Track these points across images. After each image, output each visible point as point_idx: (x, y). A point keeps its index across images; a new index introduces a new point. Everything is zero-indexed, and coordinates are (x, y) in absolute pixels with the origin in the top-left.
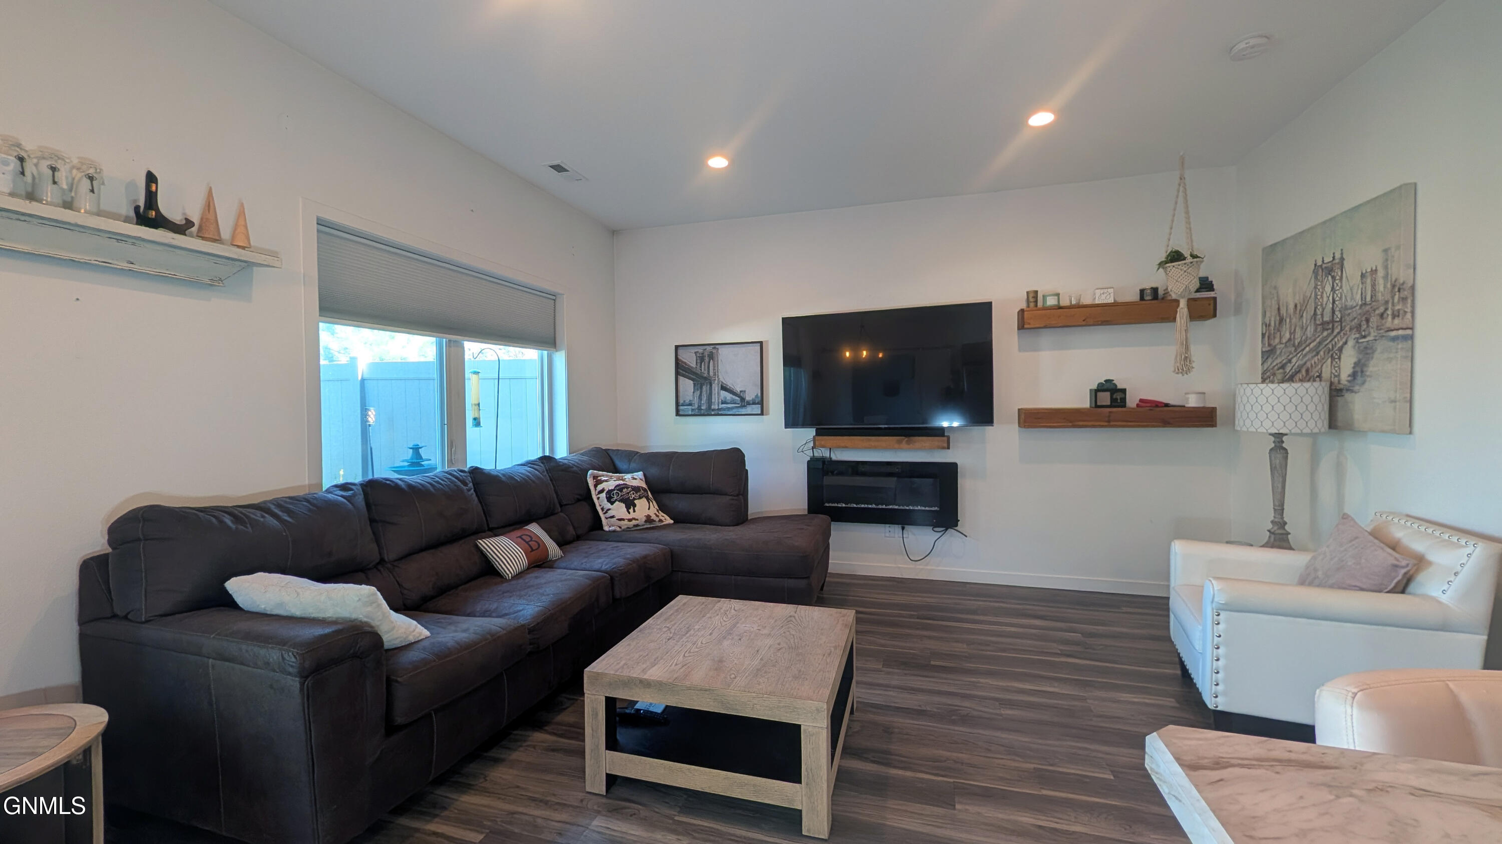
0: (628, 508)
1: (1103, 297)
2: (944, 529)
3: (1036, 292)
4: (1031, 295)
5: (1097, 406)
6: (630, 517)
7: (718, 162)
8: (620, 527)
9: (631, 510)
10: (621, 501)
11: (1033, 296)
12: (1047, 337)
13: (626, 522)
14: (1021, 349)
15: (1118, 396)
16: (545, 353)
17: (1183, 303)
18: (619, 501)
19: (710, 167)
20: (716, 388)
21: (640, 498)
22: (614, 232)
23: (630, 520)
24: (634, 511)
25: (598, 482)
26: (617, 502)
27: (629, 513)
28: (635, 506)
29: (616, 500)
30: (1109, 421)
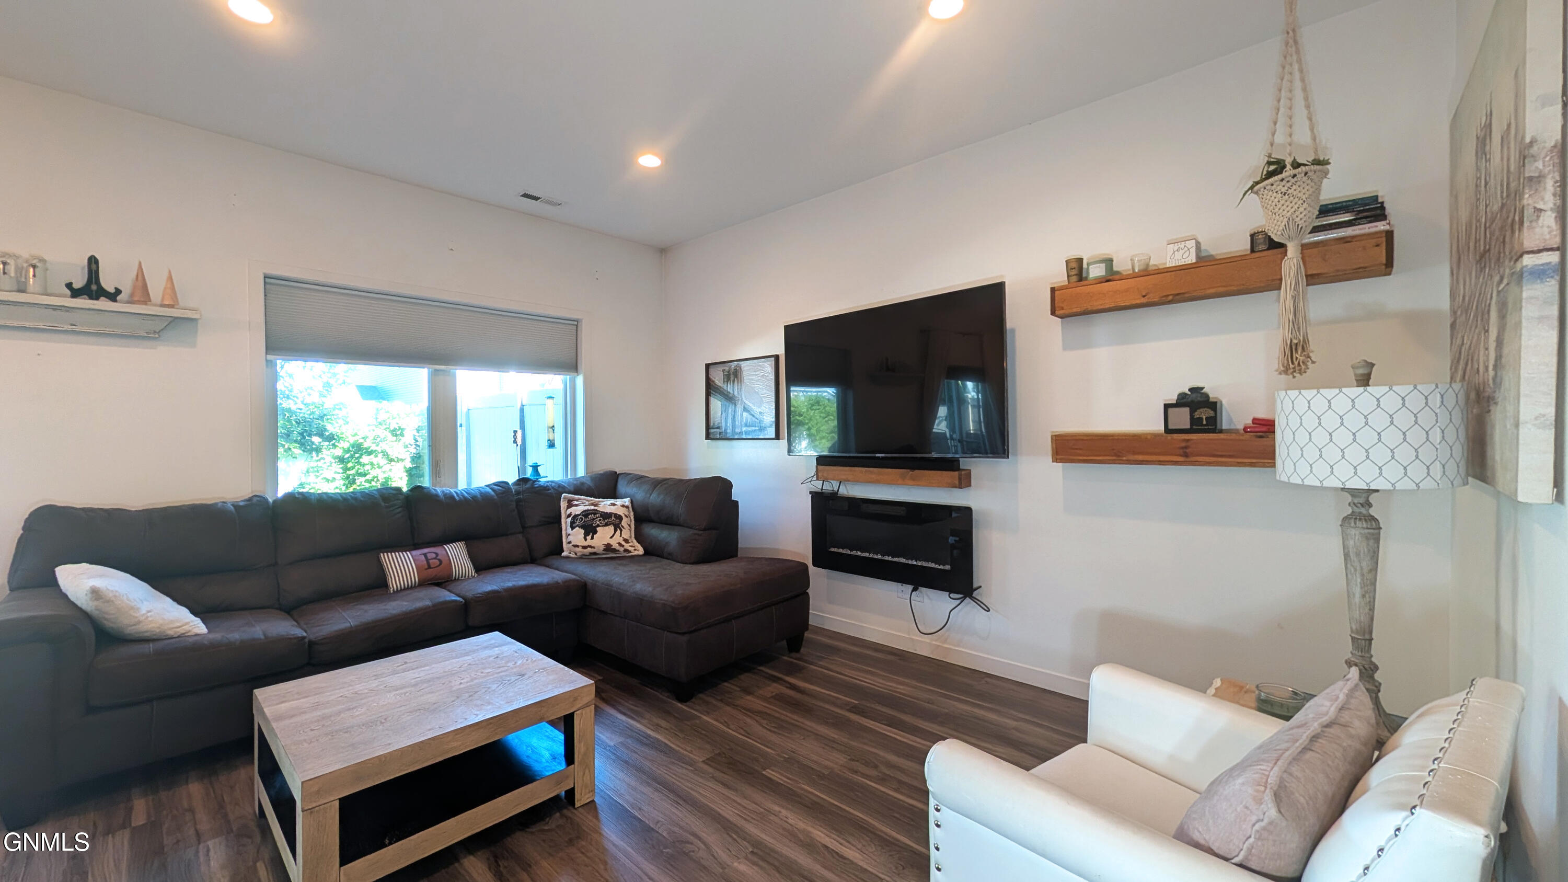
0: (586, 535)
1: (1178, 255)
2: (960, 596)
3: (1080, 261)
4: (1074, 265)
5: (1168, 431)
6: (586, 544)
7: (649, 161)
8: (576, 554)
9: (589, 538)
10: (581, 527)
11: (1077, 269)
12: (1103, 326)
13: (580, 549)
14: (1066, 347)
15: (1204, 414)
16: (568, 377)
17: (1292, 250)
18: (579, 527)
19: (640, 164)
20: (739, 409)
21: (606, 525)
22: (663, 251)
23: (585, 547)
24: (592, 538)
25: (570, 505)
26: (577, 528)
27: (586, 540)
28: (595, 532)
29: (577, 526)
30: (1186, 455)
